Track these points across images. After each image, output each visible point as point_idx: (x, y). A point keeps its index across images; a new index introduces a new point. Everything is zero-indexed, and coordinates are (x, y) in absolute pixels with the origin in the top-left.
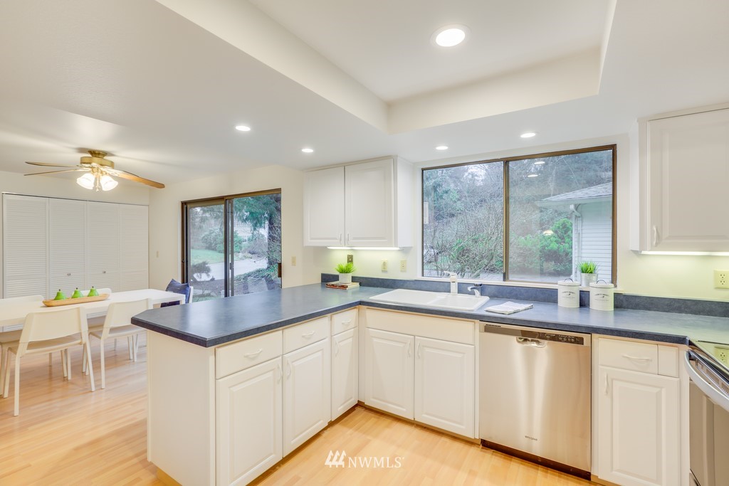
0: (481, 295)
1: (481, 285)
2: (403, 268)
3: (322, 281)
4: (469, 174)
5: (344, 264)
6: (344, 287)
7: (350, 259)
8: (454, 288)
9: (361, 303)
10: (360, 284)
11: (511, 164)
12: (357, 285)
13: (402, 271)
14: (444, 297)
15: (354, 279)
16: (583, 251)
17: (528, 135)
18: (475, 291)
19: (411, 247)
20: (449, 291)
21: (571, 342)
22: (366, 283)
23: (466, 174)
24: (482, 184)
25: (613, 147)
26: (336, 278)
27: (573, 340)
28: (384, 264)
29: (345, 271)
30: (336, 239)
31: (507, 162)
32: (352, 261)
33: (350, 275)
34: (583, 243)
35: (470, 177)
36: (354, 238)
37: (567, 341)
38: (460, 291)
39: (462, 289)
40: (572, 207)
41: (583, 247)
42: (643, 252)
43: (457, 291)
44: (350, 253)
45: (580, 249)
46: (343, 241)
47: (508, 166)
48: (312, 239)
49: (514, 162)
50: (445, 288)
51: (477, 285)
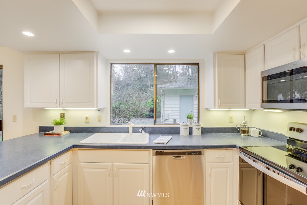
0: (145, 133)
1: (145, 128)
2: (100, 120)
3: (40, 131)
4: (118, 75)
5: (58, 119)
6: (58, 135)
7: (63, 116)
8: (130, 130)
9: (74, 146)
10: (70, 132)
11: (157, 66)
12: (68, 132)
13: (98, 122)
14: (125, 136)
15: (65, 129)
16: (165, 108)
17: (171, 51)
18: (142, 131)
19: (105, 108)
20: (128, 132)
21: (197, 154)
22: (74, 130)
23: (116, 75)
24: (121, 80)
25: (198, 64)
26: (52, 128)
27: (197, 153)
28: (87, 118)
29: (59, 124)
30: (52, 102)
31: (156, 65)
32: (64, 117)
33: (62, 127)
34: (165, 105)
35: (118, 76)
36: (67, 103)
37: (195, 154)
38: (134, 132)
39: (135, 130)
40: (162, 91)
41: (165, 107)
42: (210, 109)
43: (132, 132)
44: (63, 112)
45: (164, 107)
46: (58, 104)
47: (156, 67)
48: (31, 102)
49: (159, 65)
50: (126, 130)
51: (143, 128)
